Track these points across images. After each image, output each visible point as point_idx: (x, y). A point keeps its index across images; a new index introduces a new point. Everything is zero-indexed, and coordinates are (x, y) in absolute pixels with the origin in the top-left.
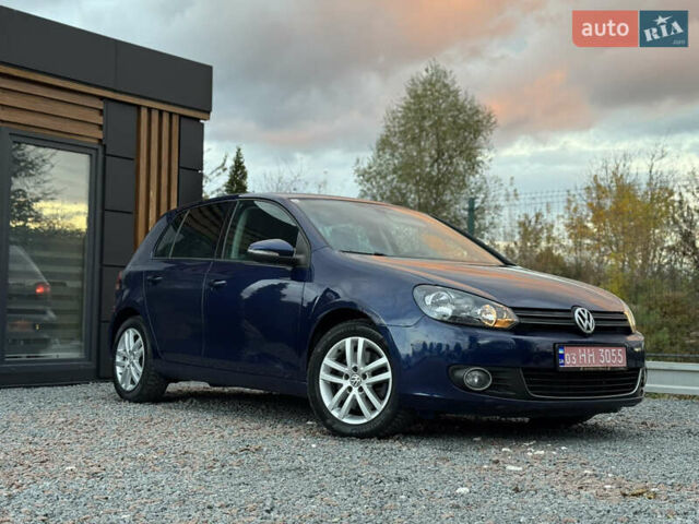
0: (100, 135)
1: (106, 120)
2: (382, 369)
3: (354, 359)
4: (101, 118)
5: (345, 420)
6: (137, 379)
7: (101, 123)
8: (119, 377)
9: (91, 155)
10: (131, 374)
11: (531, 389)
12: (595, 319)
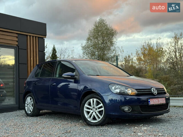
0: (17, 43)
1: (18, 39)
2: (101, 107)
3: (93, 104)
4: (17, 39)
5: (92, 121)
6: (32, 110)
7: (17, 40)
8: (27, 110)
9: (15, 49)
10: (30, 109)
11: (142, 111)
12: (157, 91)
